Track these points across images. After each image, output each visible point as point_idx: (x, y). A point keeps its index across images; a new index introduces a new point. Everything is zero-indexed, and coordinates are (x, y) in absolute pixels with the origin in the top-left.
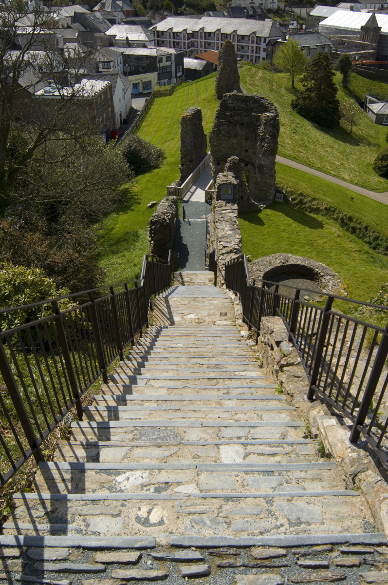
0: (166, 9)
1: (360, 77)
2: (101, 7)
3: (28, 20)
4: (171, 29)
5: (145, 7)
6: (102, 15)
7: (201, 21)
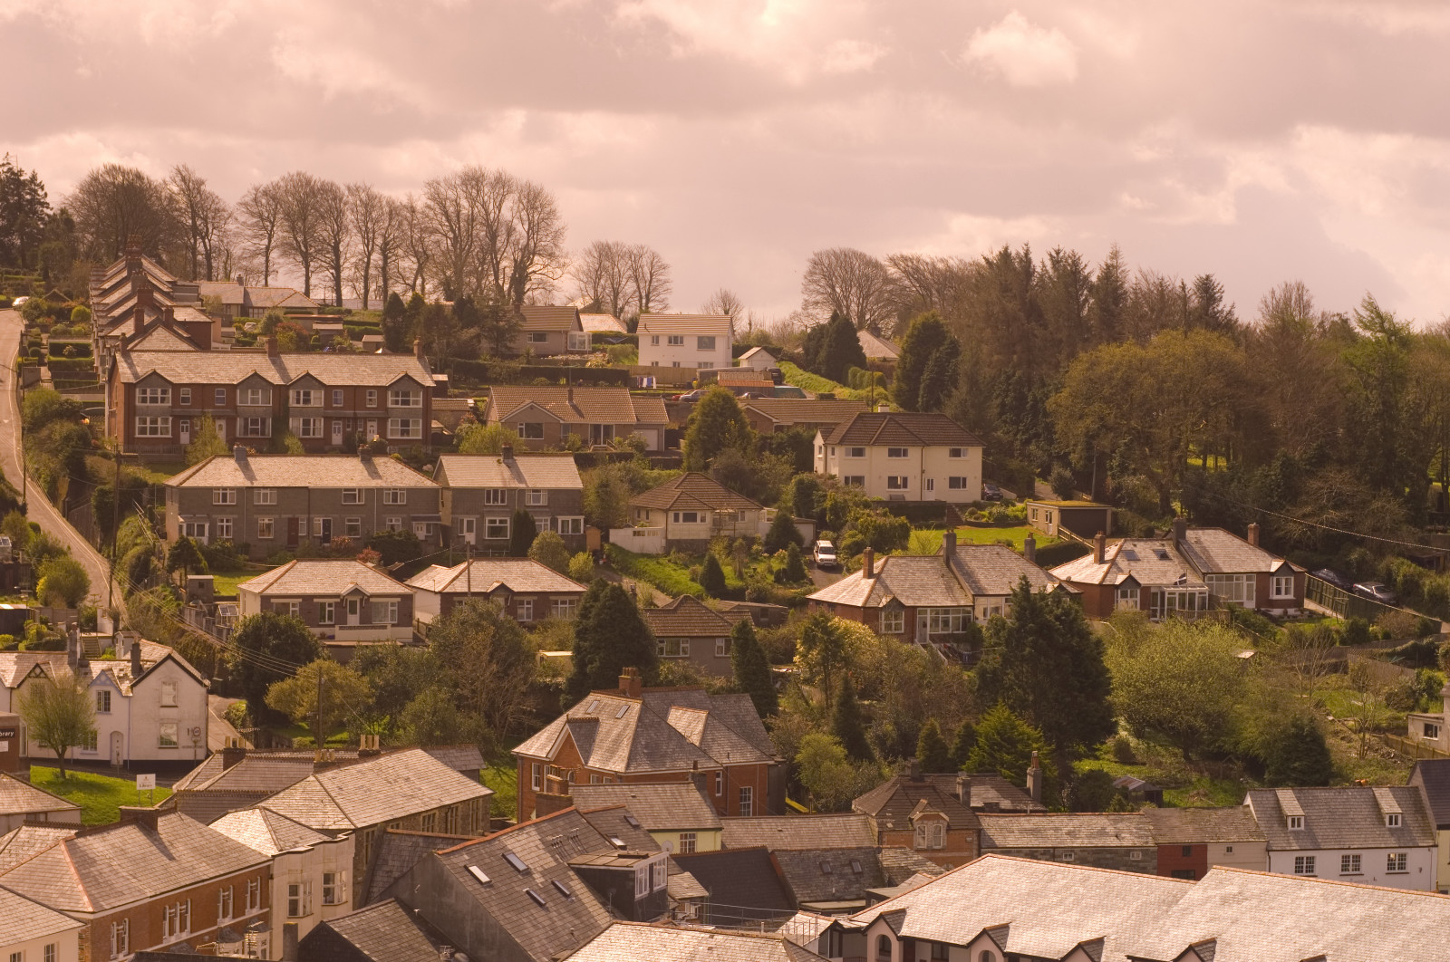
0: (985, 771)
2: (566, 746)
3: (84, 877)
4: (997, 933)
5: (857, 749)
6: (550, 847)
7: (1194, 892)
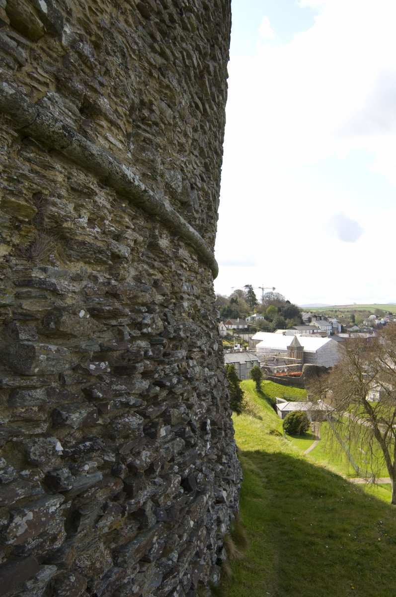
1: (275, 384)
